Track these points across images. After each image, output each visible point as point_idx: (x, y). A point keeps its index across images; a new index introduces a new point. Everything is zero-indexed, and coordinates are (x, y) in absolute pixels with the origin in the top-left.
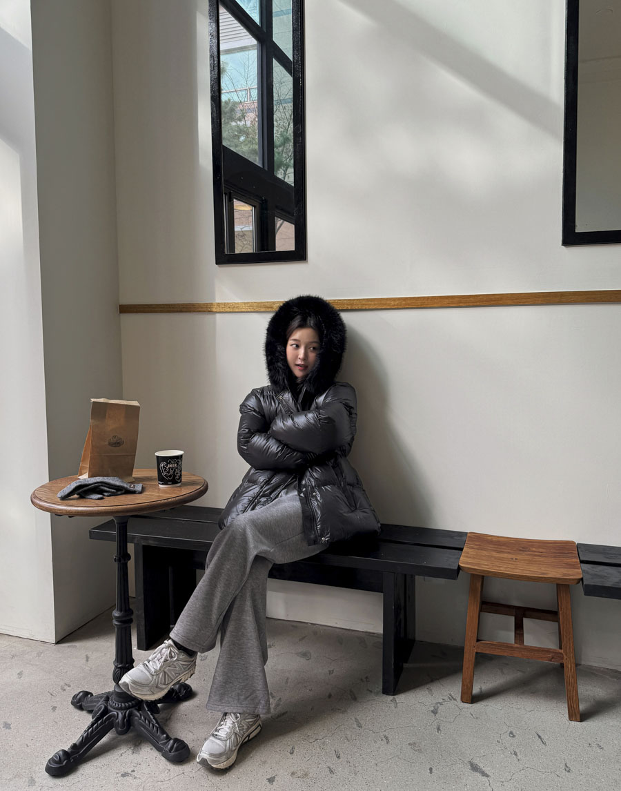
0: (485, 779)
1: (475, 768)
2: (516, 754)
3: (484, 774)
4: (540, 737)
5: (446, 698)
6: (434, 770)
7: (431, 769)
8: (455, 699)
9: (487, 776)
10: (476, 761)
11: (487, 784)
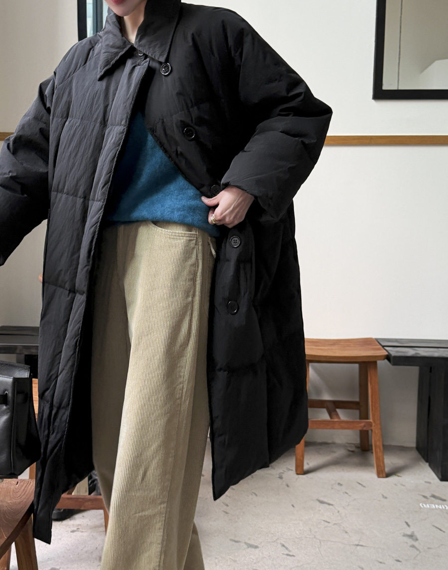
0: (331, 507)
1: (322, 502)
2: (346, 493)
3: (329, 504)
4: (360, 484)
5: (285, 470)
6: (294, 505)
7: (293, 506)
8: (292, 470)
9: (332, 505)
10: (322, 499)
11: (334, 508)
